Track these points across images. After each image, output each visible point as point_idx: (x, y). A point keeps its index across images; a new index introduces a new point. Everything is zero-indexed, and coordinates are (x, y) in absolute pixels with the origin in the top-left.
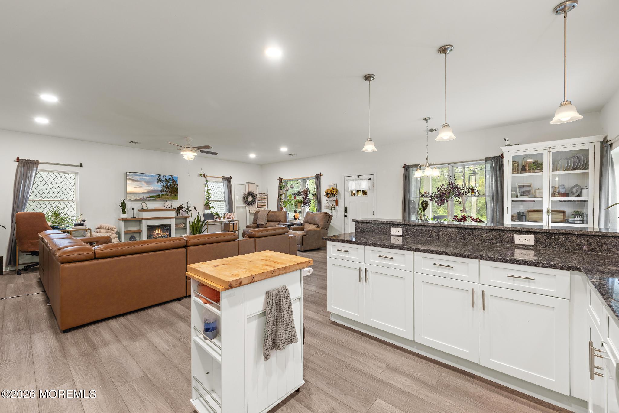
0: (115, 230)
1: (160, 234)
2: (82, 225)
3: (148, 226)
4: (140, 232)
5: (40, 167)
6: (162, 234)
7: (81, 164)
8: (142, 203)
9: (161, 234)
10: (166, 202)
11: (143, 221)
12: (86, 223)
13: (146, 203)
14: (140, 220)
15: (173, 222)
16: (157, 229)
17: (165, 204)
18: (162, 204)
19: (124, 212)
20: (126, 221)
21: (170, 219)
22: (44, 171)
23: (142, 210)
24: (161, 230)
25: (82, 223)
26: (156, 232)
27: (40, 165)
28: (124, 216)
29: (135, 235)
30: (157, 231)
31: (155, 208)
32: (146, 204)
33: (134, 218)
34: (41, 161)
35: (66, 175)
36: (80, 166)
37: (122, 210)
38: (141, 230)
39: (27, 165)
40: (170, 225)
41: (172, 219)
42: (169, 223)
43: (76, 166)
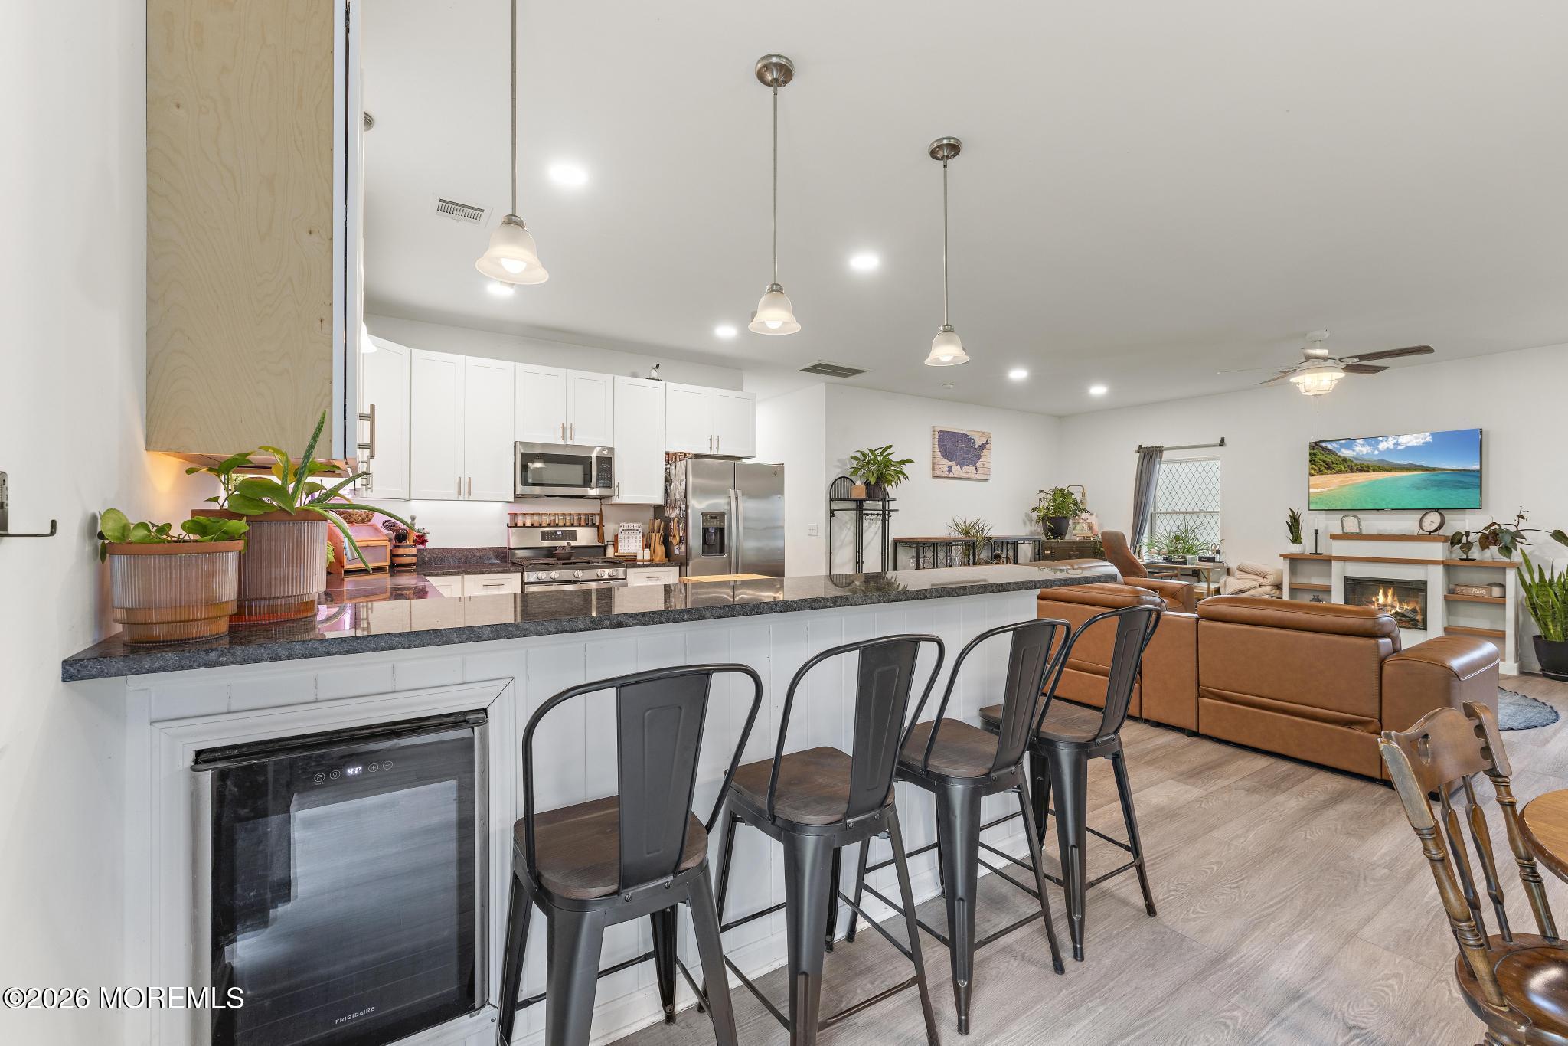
0: (1271, 579)
1: (1393, 607)
2: (1211, 560)
3: (1347, 579)
4: (1328, 590)
5: (1166, 455)
6: (1398, 606)
7: (1223, 440)
8: (1342, 519)
9: (1395, 608)
10: (1428, 516)
11: (1334, 563)
12: (1222, 557)
13: (1359, 516)
14: (1328, 560)
15: (1436, 581)
16: (1381, 591)
17: (1425, 520)
18: (1417, 520)
19: (1296, 538)
20: (1294, 561)
21: (1424, 566)
22: (1173, 462)
23: (1342, 536)
24: (1393, 595)
25: (1214, 555)
26: (1377, 600)
27: (1165, 453)
28: (1295, 549)
29: (1318, 595)
30: (1381, 598)
31: (1382, 530)
32: (1358, 519)
33: (1316, 554)
34: (1165, 446)
35: (1204, 463)
36: (1222, 443)
37: (1292, 533)
38: (1330, 587)
39: (1150, 456)
40: (1425, 583)
41: (1431, 567)
42: (1421, 578)
43: (1215, 446)
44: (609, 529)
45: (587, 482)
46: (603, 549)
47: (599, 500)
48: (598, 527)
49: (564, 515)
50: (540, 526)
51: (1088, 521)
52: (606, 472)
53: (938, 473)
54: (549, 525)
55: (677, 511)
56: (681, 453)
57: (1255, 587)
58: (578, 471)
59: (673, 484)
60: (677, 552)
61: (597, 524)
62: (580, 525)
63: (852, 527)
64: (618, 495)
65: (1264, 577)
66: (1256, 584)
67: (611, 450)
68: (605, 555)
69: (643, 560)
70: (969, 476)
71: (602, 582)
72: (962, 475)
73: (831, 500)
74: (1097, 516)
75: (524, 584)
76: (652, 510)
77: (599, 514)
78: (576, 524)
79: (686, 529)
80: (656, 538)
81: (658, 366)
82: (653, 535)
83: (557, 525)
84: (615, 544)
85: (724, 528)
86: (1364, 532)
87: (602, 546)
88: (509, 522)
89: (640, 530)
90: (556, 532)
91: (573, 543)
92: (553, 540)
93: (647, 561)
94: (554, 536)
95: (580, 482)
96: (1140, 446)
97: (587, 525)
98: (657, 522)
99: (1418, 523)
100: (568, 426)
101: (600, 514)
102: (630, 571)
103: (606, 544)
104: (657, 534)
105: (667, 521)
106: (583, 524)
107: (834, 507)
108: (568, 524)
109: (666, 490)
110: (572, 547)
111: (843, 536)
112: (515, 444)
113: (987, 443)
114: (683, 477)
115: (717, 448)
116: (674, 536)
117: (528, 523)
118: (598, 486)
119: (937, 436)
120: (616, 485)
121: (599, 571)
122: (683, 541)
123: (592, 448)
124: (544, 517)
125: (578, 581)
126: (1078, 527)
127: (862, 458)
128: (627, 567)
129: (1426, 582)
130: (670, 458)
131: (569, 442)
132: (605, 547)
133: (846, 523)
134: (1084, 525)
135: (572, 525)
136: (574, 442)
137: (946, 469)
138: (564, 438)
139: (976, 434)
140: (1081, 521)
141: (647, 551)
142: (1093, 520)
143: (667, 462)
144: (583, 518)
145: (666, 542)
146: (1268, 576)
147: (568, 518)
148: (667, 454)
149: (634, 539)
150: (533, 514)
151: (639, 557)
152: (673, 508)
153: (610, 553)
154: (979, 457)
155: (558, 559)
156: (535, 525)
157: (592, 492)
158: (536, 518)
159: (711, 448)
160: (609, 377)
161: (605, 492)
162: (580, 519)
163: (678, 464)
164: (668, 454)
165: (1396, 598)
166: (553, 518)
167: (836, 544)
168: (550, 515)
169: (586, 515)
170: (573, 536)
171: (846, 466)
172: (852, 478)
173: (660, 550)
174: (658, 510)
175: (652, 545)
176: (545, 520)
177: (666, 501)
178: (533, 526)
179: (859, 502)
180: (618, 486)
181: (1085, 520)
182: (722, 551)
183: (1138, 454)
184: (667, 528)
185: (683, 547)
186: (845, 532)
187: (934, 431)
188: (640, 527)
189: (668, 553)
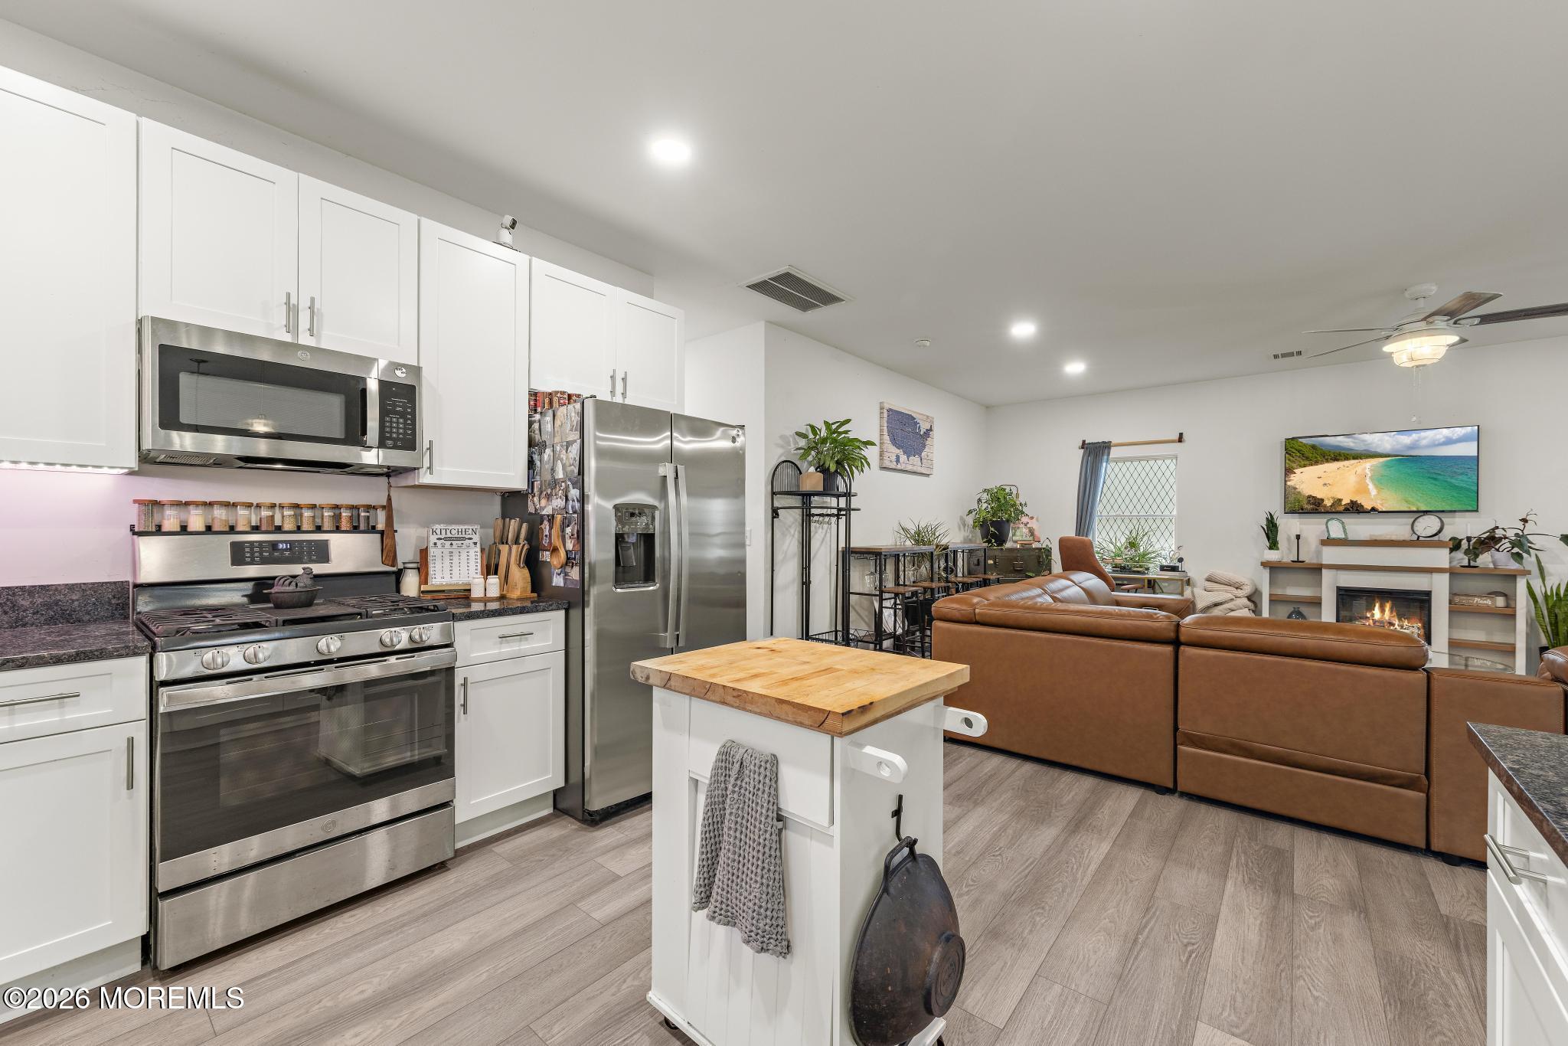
0: (1248, 590)
2: (1174, 569)
3: (1339, 589)
4: (1317, 603)
5: (1115, 452)
6: (1399, 624)
7: (1181, 435)
8: (1327, 523)
10: (1420, 519)
11: (1326, 571)
12: (1185, 566)
13: (1343, 520)
14: (1317, 569)
15: (1440, 588)
16: (1377, 605)
17: (1416, 523)
18: (1407, 524)
19: (1273, 545)
20: (1274, 568)
21: (1428, 575)
22: (1124, 460)
23: (1329, 542)
24: (1392, 609)
25: (1175, 563)
26: (1373, 615)
27: (1113, 449)
28: (1273, 556)
29: (1304, 610)
30: (1377, 613)
31: (1371, 535)
32: (1342, 522)
33: (1298, 561)
34: (1114, 441)
35: (1160, 462)
36: (1180, 439)
37: (1268, 538)
38: (1320, 598)
39: (1095, 452)
40: (1428, 594)
41: (1435, 576)
42: (1425, 588)
43: (1173, 441)
44: (408, 540)
45: (355, 434)
46: (393, 578)
47: (384, 479)
48: (382, 533)
49: (296, 506)
50: (232, 530)
51: (1028, 526)
52: (403, 415)
53: (887, 464)
54: (256, 529)
55: (558, 503)
56: (563, 393)
57: (1232, 600)
58: (331, 409)
59: (548, 451)
60: (558, 581)
61: (380, 526)
62: (338, 530)
63: (796, 533)
64: (430, 468)
65: (1237, 588)
66: (1230, 596)
67: (416, 371)
68: (398, 591)
69: (485, 600)
70: (915, 469)
71: (392, 659)
72: (909, 468)
73: (773, 493)
74: (1037, 520)
75: (154, 686)
76: (498, 499)
77: (384, 507)
78: (327, 526)
79: (581, 536)
80: (511, 555)
81: (513, 225)
82: (504, 549)
83: (279, 529)
84: (422, 566)
85: (652, 536)
86: (1350, 538)
87: (393, 572)
88: (135, 523)
89: (476, 538)
90: (274, 545)
91: (318, 569)
92: (264, 561)
93: (492, 600)
94: (271, 554)
95: (338, 431)
96: (1084, 441)
97: (355, 529)
98: (513, 524)
99: (1410, 527)
100: (304, 304)
101: (388, 507)
102: (461, 627)
103: (400, 566)
104: (514, 547)
105: (535, 522)
106: (345, 525)
107: (776, 504)
108: (305, 527)
109: (531, 463)
110: (317, 576)
111: (785, 547)
112: (140, 322)
113: (931, 430)
114: (575, 436)
115: (624, 395)
116: (555, 550)
117: (196, 522)
118: (382, 444)
119: (885, 415)
120: (426, 445)
121: (385, 633)
122: (577, 558)
123: (368, 362)
124: (242, 512)
125: (330, 662)
126: (1018, 533)
127: (811, 436)
128: (455, 618)
129: (1430, 592)
130: (539, 402)
131: (305, 340)
132: (399, 575)
133: (790, 527)
134: (1024, 530)
135: (319, 529)
136: (318, 340)
137: (894, 458)
138: (292, 326)
139: (921, 417)
140: (1022, 526)
141: (493, 580)
142: (1033, 524)
143: (533, 409)
144: (345, 514)
145: (532, 561)
146: (1245, 587)
147: (307, 514)
148: (534, 395)
149: (464, 555)
150: (211, 504)
151: (477, 593)
152: (549, 497)
153: (411, 585)
154: (924, 446)
155: (279, 606)
156: (216, 528)
157: (371, 457)
158: (219, 513)
159: (613, 393)
160: (408, 218)
161: (398, 458)
162: (337, 518)
163: (562, 411)
164: (536, 394)
165: (1395, 614)
166: (265, 513)
167: (778, 557)
168: (258, 506)
169: (352, 507)
170: (322, 553)
171: (790, 446)
172: (797, 463)
173: (520, 577)
174: (512, 501)
175: (502, 569)
176: (243, 518)
177: (531, 484)
178: (209, 529)
179: (806, 496)
180: (430, 449)
181: (1026, 525)
182: (648, 577)
183: (1082, 450)
184: (533, 536)
185: (574, 573)
186: (788, 540)
187: (882, 408)
188: (476, 535)
189: (538, 582)
